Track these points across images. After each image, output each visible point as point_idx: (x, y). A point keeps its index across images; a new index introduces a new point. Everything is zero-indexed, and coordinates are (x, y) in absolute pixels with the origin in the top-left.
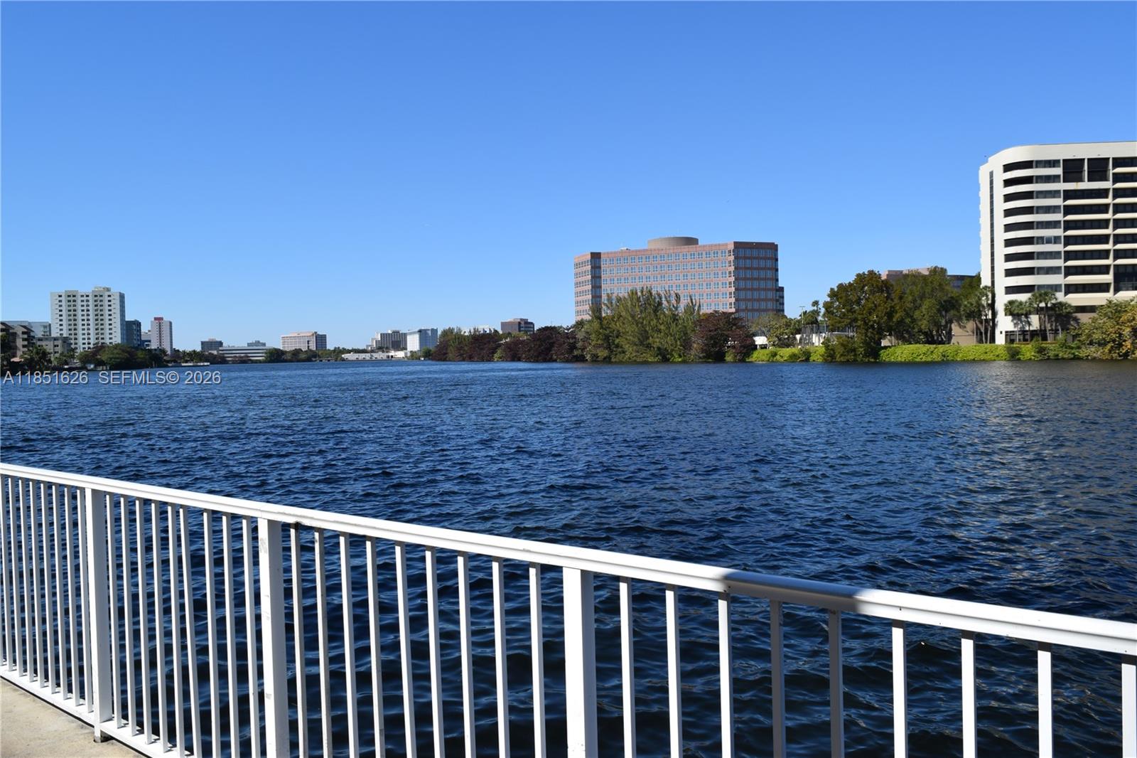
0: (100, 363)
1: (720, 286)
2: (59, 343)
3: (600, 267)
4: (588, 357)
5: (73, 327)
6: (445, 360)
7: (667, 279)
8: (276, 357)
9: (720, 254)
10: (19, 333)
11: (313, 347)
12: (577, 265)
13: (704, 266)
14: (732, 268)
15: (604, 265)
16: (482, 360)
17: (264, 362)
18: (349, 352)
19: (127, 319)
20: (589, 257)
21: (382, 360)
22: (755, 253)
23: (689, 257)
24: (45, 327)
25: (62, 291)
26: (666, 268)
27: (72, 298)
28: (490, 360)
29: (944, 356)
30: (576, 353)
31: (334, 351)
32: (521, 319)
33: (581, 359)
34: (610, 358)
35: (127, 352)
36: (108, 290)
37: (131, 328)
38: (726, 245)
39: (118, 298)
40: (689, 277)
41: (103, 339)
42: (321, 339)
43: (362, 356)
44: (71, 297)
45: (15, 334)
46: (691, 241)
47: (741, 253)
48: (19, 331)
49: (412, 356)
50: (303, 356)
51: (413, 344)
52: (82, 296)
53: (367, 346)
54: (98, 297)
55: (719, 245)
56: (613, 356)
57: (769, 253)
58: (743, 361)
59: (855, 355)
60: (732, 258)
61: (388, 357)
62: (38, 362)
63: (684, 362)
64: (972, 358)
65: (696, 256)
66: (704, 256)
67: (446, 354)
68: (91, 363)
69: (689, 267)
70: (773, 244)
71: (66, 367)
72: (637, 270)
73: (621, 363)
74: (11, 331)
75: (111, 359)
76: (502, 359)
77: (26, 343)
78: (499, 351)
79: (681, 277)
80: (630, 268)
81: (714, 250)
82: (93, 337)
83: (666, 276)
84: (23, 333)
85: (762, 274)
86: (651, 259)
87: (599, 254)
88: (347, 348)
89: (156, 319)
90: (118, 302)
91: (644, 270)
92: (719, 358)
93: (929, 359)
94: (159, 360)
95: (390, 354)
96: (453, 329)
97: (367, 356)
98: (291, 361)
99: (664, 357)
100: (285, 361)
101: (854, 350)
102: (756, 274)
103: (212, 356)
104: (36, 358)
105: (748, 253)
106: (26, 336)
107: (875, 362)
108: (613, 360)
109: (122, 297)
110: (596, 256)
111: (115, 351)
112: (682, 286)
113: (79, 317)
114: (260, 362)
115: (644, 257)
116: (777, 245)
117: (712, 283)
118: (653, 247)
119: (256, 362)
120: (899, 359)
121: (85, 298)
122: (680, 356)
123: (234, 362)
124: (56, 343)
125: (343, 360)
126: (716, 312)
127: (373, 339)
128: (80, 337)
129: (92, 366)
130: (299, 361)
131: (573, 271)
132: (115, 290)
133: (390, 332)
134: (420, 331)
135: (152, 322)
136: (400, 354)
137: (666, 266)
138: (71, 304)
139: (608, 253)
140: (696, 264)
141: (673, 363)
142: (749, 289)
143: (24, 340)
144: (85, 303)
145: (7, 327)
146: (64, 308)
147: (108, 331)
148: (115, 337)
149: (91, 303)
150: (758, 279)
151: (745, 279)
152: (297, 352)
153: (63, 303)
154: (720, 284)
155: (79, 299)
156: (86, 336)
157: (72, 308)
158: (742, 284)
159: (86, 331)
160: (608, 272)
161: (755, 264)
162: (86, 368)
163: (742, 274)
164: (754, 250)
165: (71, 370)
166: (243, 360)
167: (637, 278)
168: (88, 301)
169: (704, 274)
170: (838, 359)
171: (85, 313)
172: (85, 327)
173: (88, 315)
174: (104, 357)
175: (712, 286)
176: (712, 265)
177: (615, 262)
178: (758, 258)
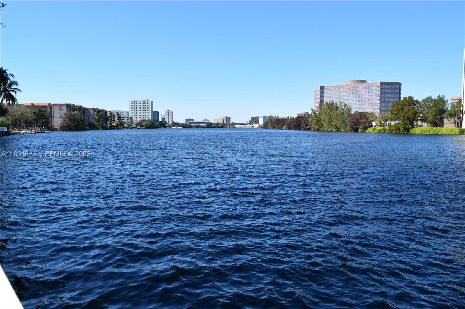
0: (142, 126)
1: (374, 100)
2: (129, 119)
3: (324, 92)
4: (312, 129)
5: (136, 114)
6: (267, 128)
7: (351, 97)
8: (210, 125)
9: (374, 87)
10: (116, 115)
11: (225, 122)
12: (315, 91)
13: (367, 92)
14: (379, 93)
15: (326, 91)
16: (279, 128)
17: (205, 127)
18: (237, 124)
19: (154, 110)
20: (319, 88)
21: (250, 128)
22: (390, 86)
23: (361, 88)
24: (127, 113)
25: (132, 100)
26: (351, 93)
27: (136, 103)
28: (282, 129)
29: (434, 132)
30: (308, 127)
31: (232, 124)
32: (306, 113)
33: (309, 129)
34: (319, 129)
35: (152, 123)
36: (148, 100)
37: (155, 114)
38: (377, 83)
39: (151, 102)
40: (361, 97)
41: (145, 117)
42: (228, 119)
43: (242, 126)
44: (136, 102)
45: (114, 116)
46: (363, 82)
47: (383, 86)
48: (116, 114)
49: (260, 126)
50: (219, 125)
51: (261, 122)
53: (246, 122)
54: (144, 102)
55: (374, 83)
56: (320, 129)
57: (397, 87)
58: (364, 132)
59: (399, 131)
60: (379, 89)
61: (252, 127)
62: (120, 126)
63: (344, 132)
64: (445, 133)
65: (364, 88)
66: (367, 88)
67: (268, 126)
68: (139, 126)
69: (361, 93)
70: (399, 83)
71: (130, 127)
72: (339, 94)
73: (323, 131)
74: (113, 114)
75: (146, 125)
76: (286, 129)
77: (118, 118)
78: (285, 125)
79: (357, 97)
80: (336, 93)
81: (372, 85)
82: (142, 116)
83: (351, 96)
84: (117, 115)
85: (393, 95)
86: (345, 89)
87: (324, 87)
88: (237, 123)
89: (167, 110)
90: (151, 104)
91: (342, 94)
92: (356, 130)
93: (428, 133)
94: (163, 125)
95: (253, 126)
96: (273, 116)
97: (244, 126)
98: (215, 127)
99: (338, 130)
100: (213, 127)
101: (399, 129)
102: (390, 95)
103: (188, 125)
104: (119, 124)
105: (387, 86)
106: (118, 116)
107: (408, 134)
108: (320, 130)
109: (152, 102)
110: (322, 88)
111: (148, 122)
112: (357, 100)
113: (138, 110)
114: (204, 127)
115: (342, 88)
116: (401, 83)
117: (370, 99)
118: (346, 84)
119: (202, 127)
120: (416, 133)
121: (140, 103)
122: (344, 129)
123: (194, 127)
124: (128, 119)
125: (235, 127)
126: (357, 112)
127: (248, 120)
128: (138, 117)
129: (139, 127)
130: (218, 127)
131: (314, 94)
132: (150, 100)
133: (255, 117)
134: (264, 117)
135: (166, 112)
136: (256, 126)
137: (351, 92)
138: (136, 105)
139: (327, 87)
140: (364, 91)
141: (341, 132)
142: (386, 102)
143: (117, 117)
144: (140, 105)
145: (111, 113)
146: (133, 106)
147: (147, 115)
148: (149, 117)
149: (142, 105)
150: (391, 98)
151: (385, 98)
152: (218, 124)
153: (133, 105)
154: (374, 99)
155: (138, 103)
156: (140, 116)
157: (136, 106)
158: (383, 100)
159: (140, 115)
160: (327, 94)
161: (390, 91)
162: (137, 128)
163: (383, 95)
164: (390, 85)
165: (131, 128)
166: (198, 127)
167: (339, 97)
168: (141, 104)
169: (367, 95)
170: (394, 132)
171: (140, 108)
172: (140, 113)
173: (141, 109)
174: (144, 124)
175: (370, 101)
176: (371, 92)
177: (330, 90)
178: (391, 89)
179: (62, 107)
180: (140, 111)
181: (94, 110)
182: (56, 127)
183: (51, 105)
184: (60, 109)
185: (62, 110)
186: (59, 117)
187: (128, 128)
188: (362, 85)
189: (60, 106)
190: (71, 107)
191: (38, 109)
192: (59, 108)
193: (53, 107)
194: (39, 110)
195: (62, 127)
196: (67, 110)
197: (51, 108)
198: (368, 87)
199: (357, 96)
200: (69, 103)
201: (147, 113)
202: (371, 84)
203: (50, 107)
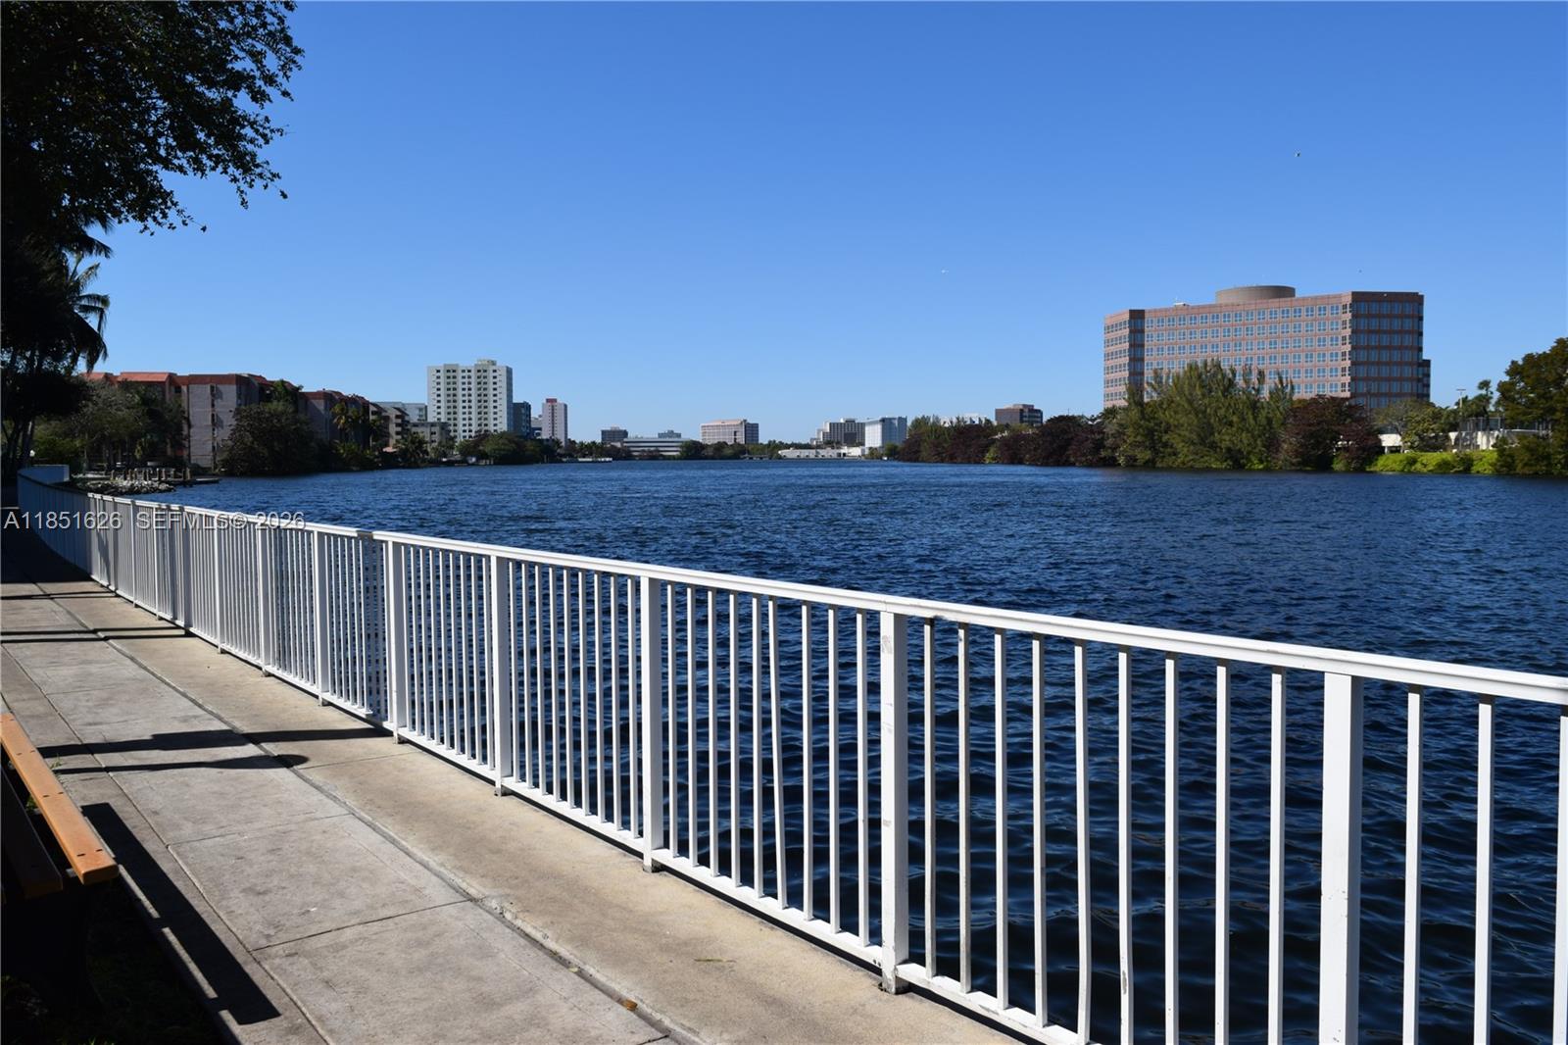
0: (482, 456)
1: (1328, 358)
2: (436, 429)
3: (1143, 331)
4: (1121, 460)
5: (452, 410)
6: (916, 460)
7: (1244, 347)
8: (694, 452)
9: (1328, 311)
10: (393, 416)
11: (741, 439)
12: (1109, 329)
13: (1303, 329)
14: (1348, 332)
15: (1149, 328)
16: (969, 461)
17: (679, 458)
18: (787, 447)
19: (516, 399)
20: (1127, 317)
21: (831, 459)
22: (1386, 308)
24: (420, 410)
25: (440, 365)
26: (1243, 332)
27: (451, 374)
28: (979, 461)
30: (1103, 454)
31: (769, 445)
32: (1024, 406)
33: (1110, 463)
34: (1154, 462)
35: (516, 443)
36: (494, 363)
37: (520, 412)
38: (1340, 296)
39: (504, 373)
40: (1279, 345)
41: (486, 425)
42: (751, 430)
43: (804, 453)
44: (451, 372)
45: (387, 418)
46: (1284, 292)
47: (1363, 308)
48: (393, 414)
49: (871, 454)
50: (728, 452)
51: (874, 438)
52: (463, 371)
53: (812, 440)
54: (481, 371)
55: (1328, 297)
56: (1158, 460)
57: (1409, 309)
59: (1549, 465)
60: (1348, 316)
61: (839, 455)
62: (412, 456)
63: (1267, 470)
65: (1291, 314)
66: (1304, 313)
67: (918, 451)
68: (472, 456)
69: (1279, 330)
70: (1416, 294)
71: (445, 460)
72: (1198, 335)
73: (1169, 469)
74: (384, 414)
75: (495, 450)
76: (997, 460)
77: (399, 429)
78: (992, 449)
79: (1267, 346)
80: (1187, 332)
81: (1320, 304)
82: (474, 423)
83: (1244, 343)
84: (397, 417)
85: (1397, 340)
86: (1221, 319)
87: (1143, 312)
88: (785, 441)
89: (548, 401)
90: (504, 378)
91: (1209, 335)
92: (1323, 465)
94: (551, 453)
95: (842, 451)
96: (928, 418)
97: (812, 453)
98: (713, 458)
99: (1237, 463)
100: (706, 458)
101: (1547, 457)
102: (1385, 340)
103: (615, 449)
104: (408, 447)
105: (1375, 308)
106: (399, 421)
108: (1159, 465)
109: (509, 371)
110: (1137, 316)
111: (501, 442)
112: (1267, 358)
113: (460, 398)
114: (674, 458)
115: (1210, 316)
116: (1422, 297)
117: (1315, 355)
118: (1223, 300)
119: (669, 458)
121: (466, 374)
122: (1261, 462)
123: (641, 458)
124: (434, 429)
125: (780, 458)
126: (1320, 396)
127: (819, 431)
128: (460, 423)
129: (474, 460)
130: (723, 458)
131: (1102, 337)
132: (502, 363)
133: (842, 421)
134: (883, 420)
135: (543, 404)
136: (856, 452)
137: (1244, 328)
138: (455, 383)
139: (1155, 311)
140: (1291, 325)
141: (1250, 470)
142: (1373, 363)
143: (398, 425)
144: (466, 380)
145: (379, 410)
146: (442, 386)
147: (492, 416)
148: (500, 423)
149: (473, 380)
150: (1389, 348)
151: (1368, 348)
152: (721, 446)
153: (441, 380)
154: (1328, 355)
155: (460, 374)
156: (467, 422)
157: (451, 386)
158: (1363, 356)
159: (467, 416)
160: (1155, 338)
161: (1385, 324)
162: (467, 462)
163: (1363, 340)
164: (1385, 304)
165: (450, 464)
166: (653, 456)
167: (1198, 346)
168: (469, 377)
169: (1303, 340)
170: (1519, 470)
171: (466, 392)
172: (467, 410)
173: (470, 395)
174: (487, 448)
175: (1315, 358)
176: (1316, 328)
177: (1166, 323)
178: (1390, 316)
179: (221, 387)
180: (466, 404)
181: (330, 397)
182: (206, 462)
183: (178, 381)
184: (215, 394)
185: (221, 398)
186: (210, 423)
187: (436, 463)
188: (1284, 302)
189: (215, 382)
190: (252, 389)
191: (138, 393)
192: (209, 391)
193: (184, 388)
194: (142, 398)
195: (225, 463)
196: (239, 396)
197: (178, 390)
198: (1304, 309)
199: (1267, 342)
200: (244, 371)
201: (492, 410)
202: (1316, 298)
203: (173, 389)
